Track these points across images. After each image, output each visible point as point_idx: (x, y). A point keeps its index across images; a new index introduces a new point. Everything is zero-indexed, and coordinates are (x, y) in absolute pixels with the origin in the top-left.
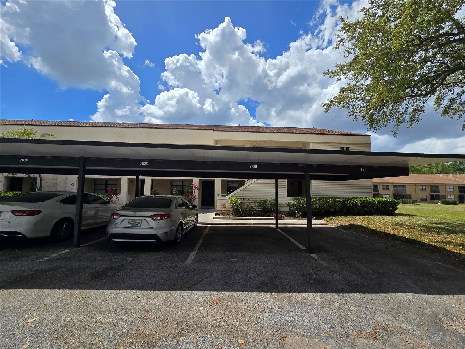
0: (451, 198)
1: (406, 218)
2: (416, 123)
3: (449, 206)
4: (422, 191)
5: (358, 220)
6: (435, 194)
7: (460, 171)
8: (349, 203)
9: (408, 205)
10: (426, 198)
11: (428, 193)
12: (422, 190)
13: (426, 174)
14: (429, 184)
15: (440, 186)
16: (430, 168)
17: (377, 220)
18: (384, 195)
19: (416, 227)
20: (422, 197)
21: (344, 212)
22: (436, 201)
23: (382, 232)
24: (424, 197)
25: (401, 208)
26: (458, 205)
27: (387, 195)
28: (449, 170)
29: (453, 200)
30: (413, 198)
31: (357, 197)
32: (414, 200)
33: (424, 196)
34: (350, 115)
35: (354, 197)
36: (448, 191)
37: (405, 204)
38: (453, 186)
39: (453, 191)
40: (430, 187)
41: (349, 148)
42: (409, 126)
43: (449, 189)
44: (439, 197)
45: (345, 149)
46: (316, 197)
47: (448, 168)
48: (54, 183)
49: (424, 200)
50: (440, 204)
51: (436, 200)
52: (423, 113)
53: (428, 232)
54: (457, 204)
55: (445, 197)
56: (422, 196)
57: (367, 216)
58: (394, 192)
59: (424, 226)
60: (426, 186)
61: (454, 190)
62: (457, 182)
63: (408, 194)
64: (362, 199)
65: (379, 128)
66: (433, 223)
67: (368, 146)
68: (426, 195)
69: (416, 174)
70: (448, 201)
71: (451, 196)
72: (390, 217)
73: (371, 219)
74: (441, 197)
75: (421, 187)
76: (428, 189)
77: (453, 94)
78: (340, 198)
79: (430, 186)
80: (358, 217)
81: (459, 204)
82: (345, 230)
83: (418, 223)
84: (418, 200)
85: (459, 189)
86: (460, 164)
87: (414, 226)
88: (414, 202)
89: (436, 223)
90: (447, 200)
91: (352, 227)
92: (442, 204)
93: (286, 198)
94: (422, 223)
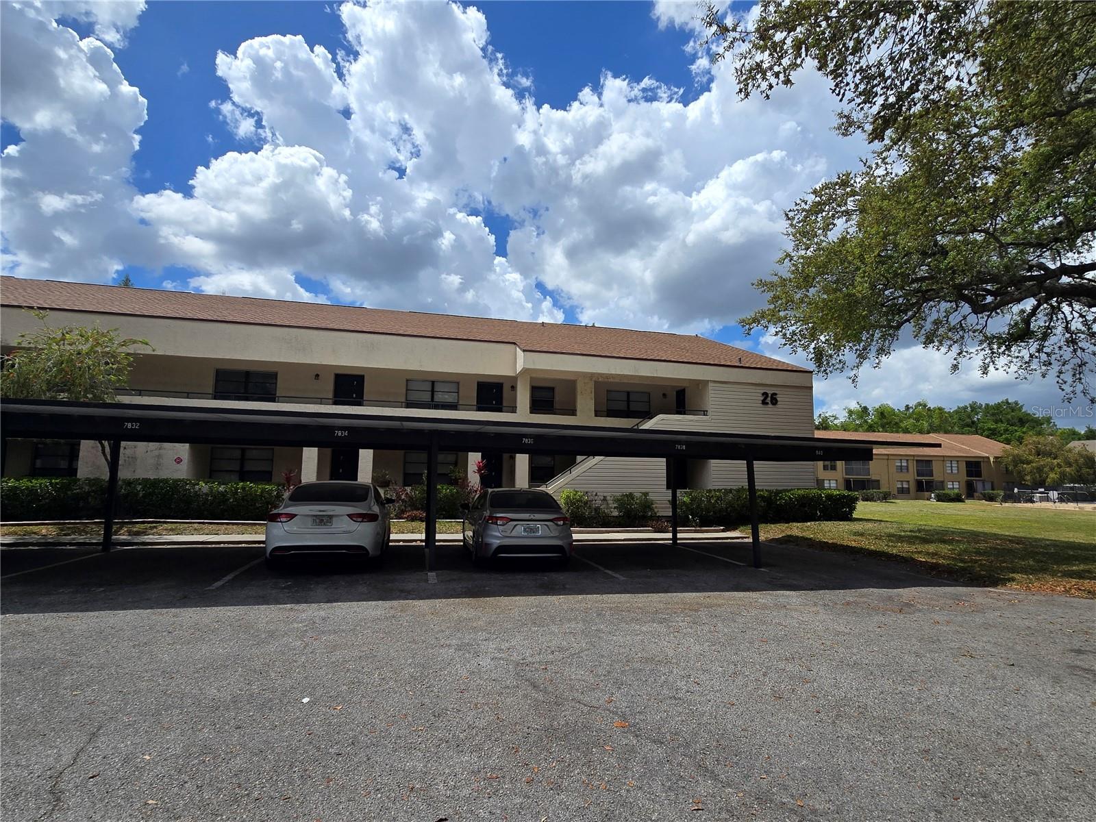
0: (953, 487)
1: (870, 525)
2: (887, 356)
3: (948, 506)
4: (901, 471)
5: (796, 529)
6: (924, 479)
7: (971, 427)
8: (779, 500)
9: (873, 503)
10: (909, 488)
11: (911, 476)
12: (901, 469)
13: (909, 432)
14: (914, 456)
15: (933, 462)
16: (917, 420)
17: (826, 529)
18: (825, 481)
19: (883, 536)
20: (900, 486)
21: (770, 517)
22: (927, 494)
23: (836, 544)
24: (905, 486)
25: (863, 509)
26: (964, 502)
27: (831, 481)
28: (952, 425)
29: (956, 491)
30: (884, 489)
31: (790, 488)
32: (886, 492)
33: (904, 483)
34: (785, 344)
35: (785, 488)
36: (948, 472)
37: (867, 501)
38: (958, 461)
39: (956, 472)
40: (915, 462)
41: (776, 394)
42: (875, 365)
43: (950, 468)
44: (932, 486)
45: (770, 395)
46: (721, 488)
47: (950, 419)
48: (128, 457)
49: (903, 493)
50: (934, 502)
51: (927, 491)
52: (897, 340)
53: (898, 542)
54: (962, 501)
55: (942, 485)
56: (899, 483)
57: (809, 524)
58: (846, 475)
59: (893, 535)
60: (907, 460)
61: (958, 470)
62: (963, 453)
63: (873, 478)
64: (799, 491)
65: (831, 369)
66: (906, 531)
67: (809, 391)
68: (908, 482)
69: (890, 432)
70: (947, 494)
71: (953, 482)
72: (845, 523)
73: (815, 527)
74: (936, 485)
75: (899, 464)
76: (913, 468)
77: (938, 312)
78: (763, 490)
79: (917, 460)
80: (795, 524)
81: (966, 501)
82: (781, 544)
83: (887, 531)
84: (892, 493)
85: (966, 467)
86: (972, 411)
87: (880, 535)
88: (886, 497)
89: (911, 531)
90: (946, 491)
91: (789, 539)
92: (937, 501)
93: (665, 490)
94: (892, 531)
